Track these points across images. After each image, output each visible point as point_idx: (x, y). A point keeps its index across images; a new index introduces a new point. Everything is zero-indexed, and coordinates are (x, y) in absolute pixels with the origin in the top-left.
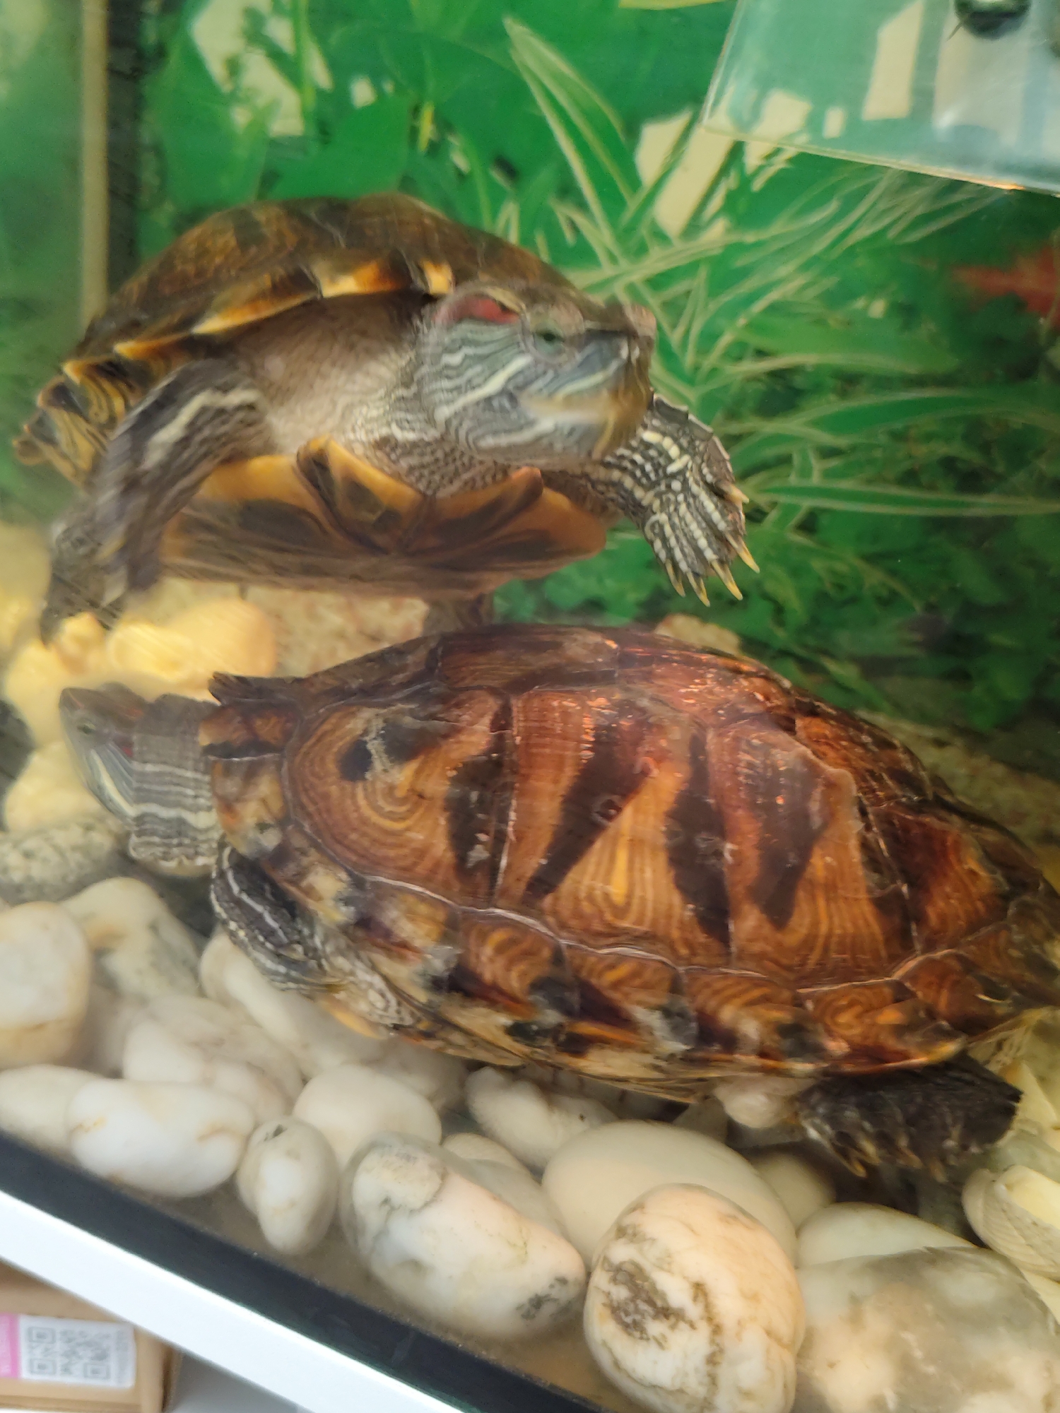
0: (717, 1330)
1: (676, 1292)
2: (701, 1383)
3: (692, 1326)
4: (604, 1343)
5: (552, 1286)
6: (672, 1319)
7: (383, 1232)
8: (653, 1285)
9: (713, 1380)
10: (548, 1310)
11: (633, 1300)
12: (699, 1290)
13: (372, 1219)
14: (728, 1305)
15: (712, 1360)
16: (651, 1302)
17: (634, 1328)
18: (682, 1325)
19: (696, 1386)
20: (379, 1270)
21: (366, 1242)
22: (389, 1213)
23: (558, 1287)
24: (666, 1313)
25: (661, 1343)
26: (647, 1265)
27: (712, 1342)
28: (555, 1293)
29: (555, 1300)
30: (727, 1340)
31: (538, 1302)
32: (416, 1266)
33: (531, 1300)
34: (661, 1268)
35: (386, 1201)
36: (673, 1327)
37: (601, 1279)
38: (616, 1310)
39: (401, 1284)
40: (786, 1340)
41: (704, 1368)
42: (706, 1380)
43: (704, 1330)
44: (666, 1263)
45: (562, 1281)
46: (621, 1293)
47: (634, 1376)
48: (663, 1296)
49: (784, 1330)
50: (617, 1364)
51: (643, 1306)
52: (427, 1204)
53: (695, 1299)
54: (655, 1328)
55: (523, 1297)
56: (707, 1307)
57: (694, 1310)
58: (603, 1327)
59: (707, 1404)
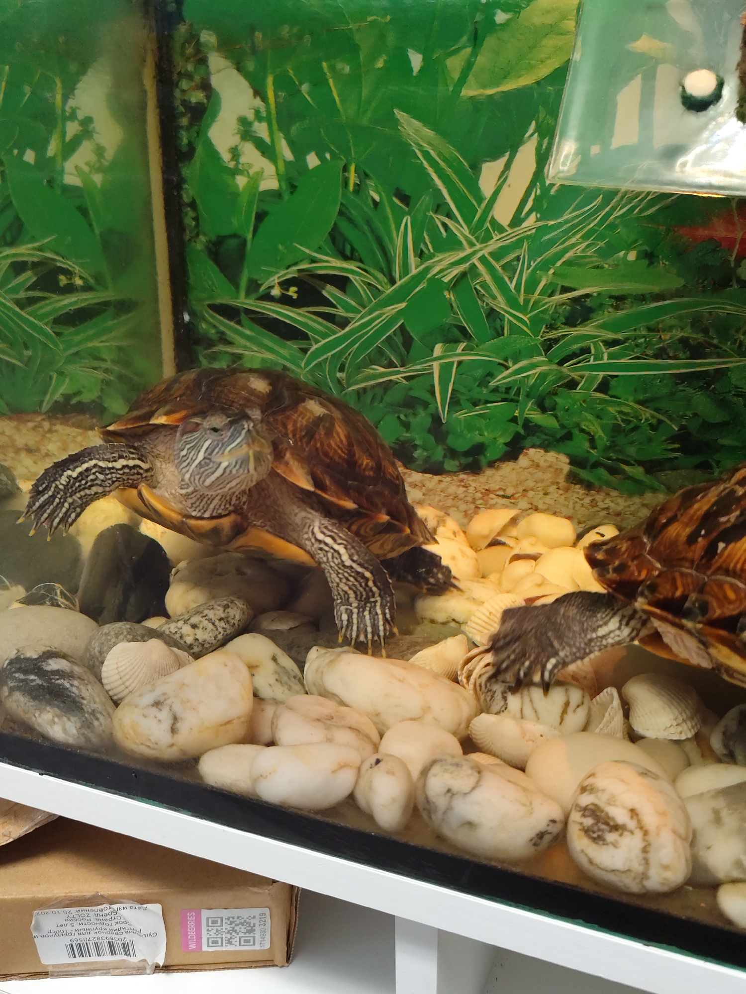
0: (646, 833)
1: (620, 815)
2: (640, 865)
3: (632, 832)
4: (582, 851)
5: (548, 825)
6: (620, 831)
7: (449, 808)
8: (607, 814)
9: (646, 861)
10: (547, 838)
11: (596, 824)
12: (633, 812)
13: (441, 803)
14: (650, 819)
15: (645, 850)
16: (607, 824)
17: (598, 839)
18: (626, 833)
19: (637, 867)
20: (446, 832)
21: (437, 817)
22: (451, 798)
23: (552, 824)
24: (616, 828)
25: (615, 845)
26: (602, 805)
27: (644, 840)
28: (550, 829)
29: (550, 833)
30: (652, 838)
31: (541, 835)
32: (470, 825)
33: (537, 835)
34: (609, 804)
35: (449, 791)
36: (621, 835)
37: (576, 816)
38: (587, 831)
39: (461, 838)
40: (684, 836)
41: (641, 856)
42: (643, 862)
43: (639, 834)
44: (612, 801)
45: (553, 821)
46: (589, 822)
47: (602, 866)
48: (613, 819)
49: (682, 831)
50: (591, 861)
51: (603, 827)
52: (473, 789)
53: (632, 818)
54: (611, 837)
55: (532, 833)
56: (639, 821)
57: (631, 824)
58: (579, 843)
59: (645, 876)
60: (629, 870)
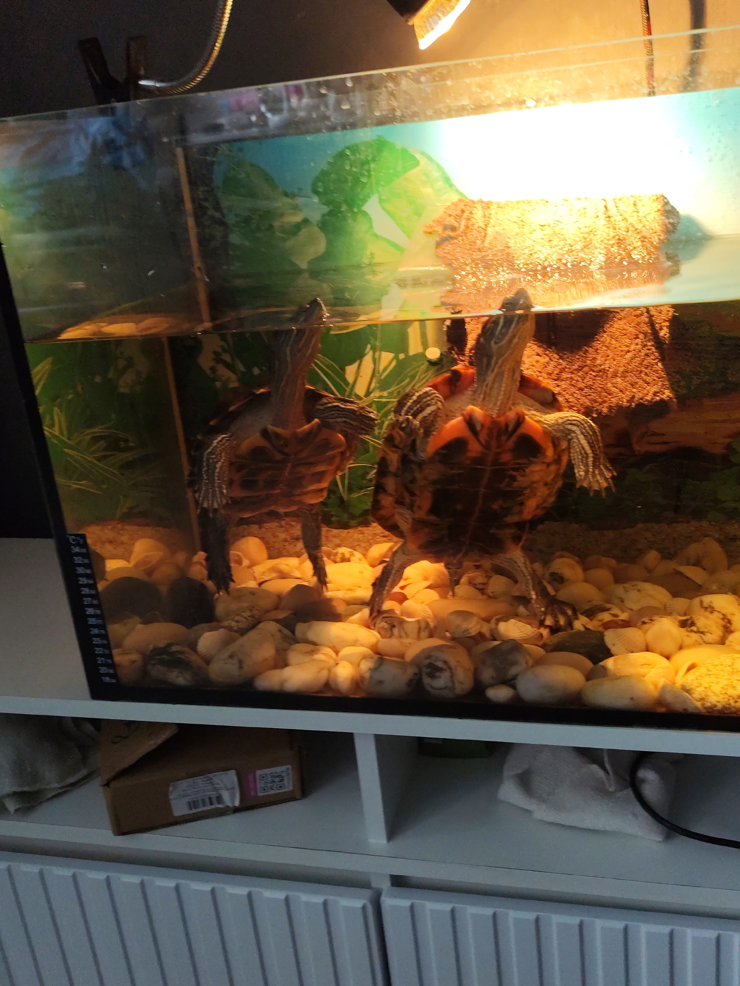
1: (440, 664)
3: (445, 670)
15: (452, 677)
19: (450, 684)
25: (440, 677)
26: (432, 662)
43: (448, 670)
44: (437, 659)
46: (429, 670)
54: (437, 674)
57: (445, 667)
58: (426, 680)
59: (453, 688)
60: (446, 687)
